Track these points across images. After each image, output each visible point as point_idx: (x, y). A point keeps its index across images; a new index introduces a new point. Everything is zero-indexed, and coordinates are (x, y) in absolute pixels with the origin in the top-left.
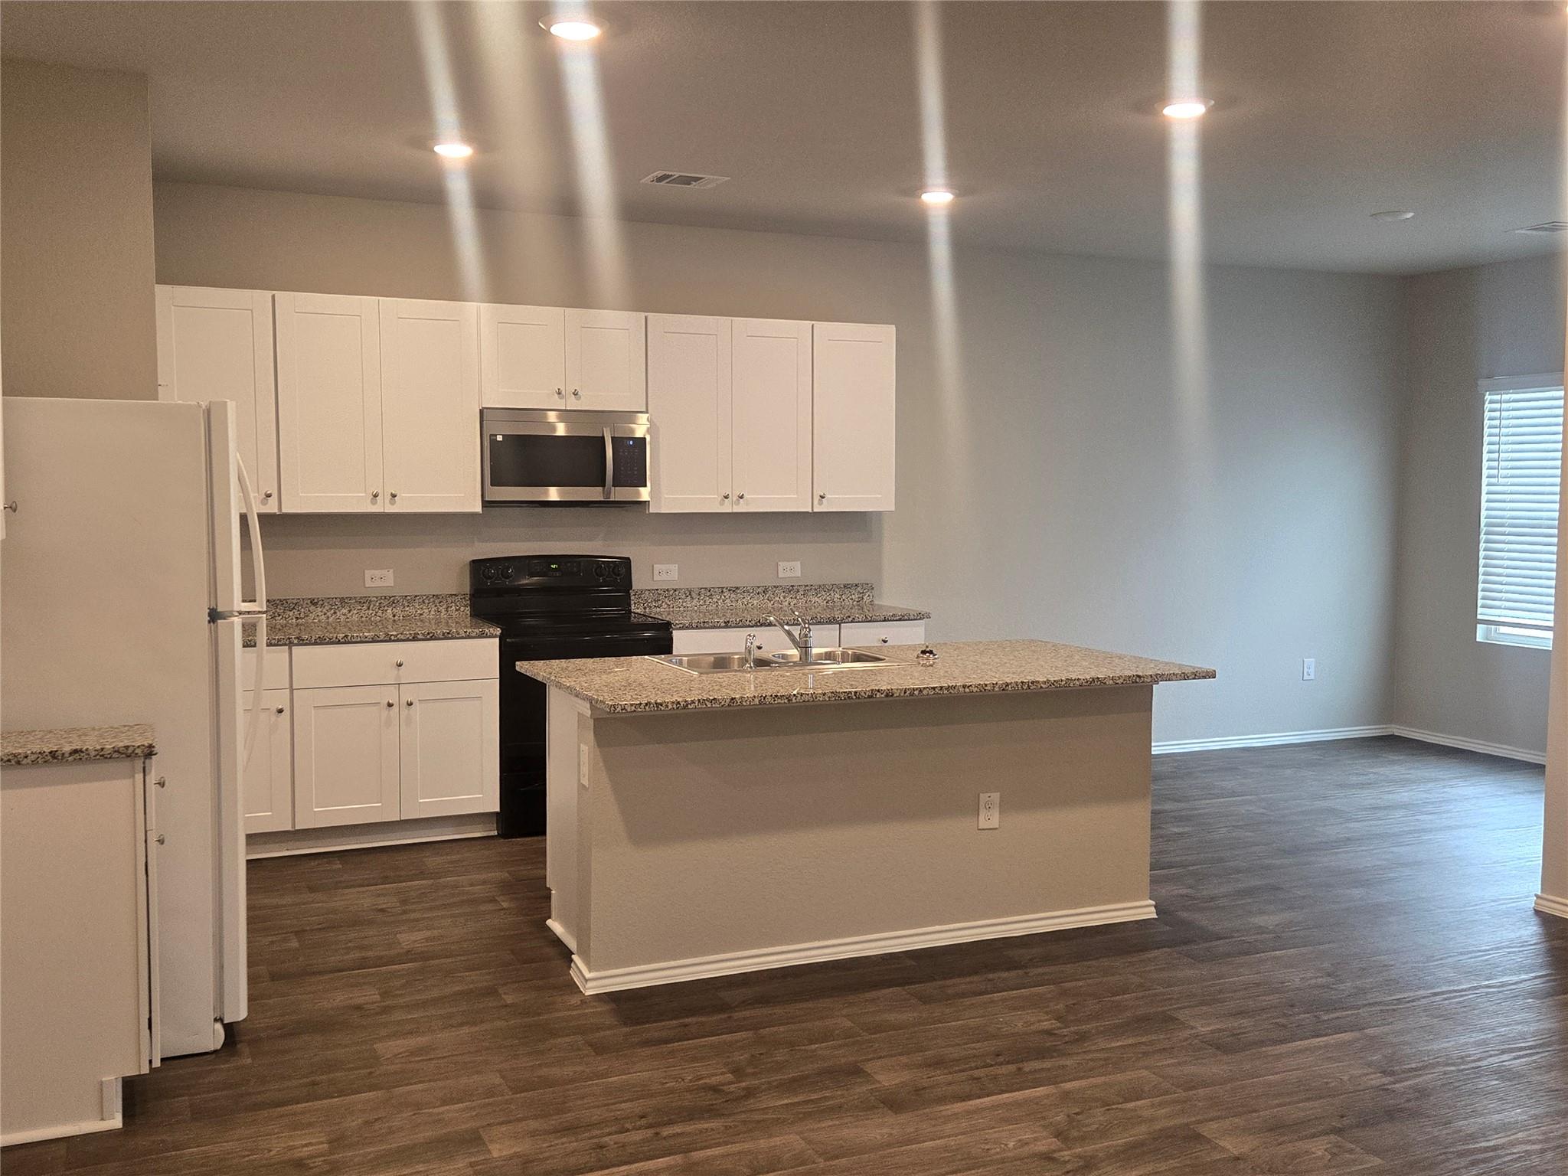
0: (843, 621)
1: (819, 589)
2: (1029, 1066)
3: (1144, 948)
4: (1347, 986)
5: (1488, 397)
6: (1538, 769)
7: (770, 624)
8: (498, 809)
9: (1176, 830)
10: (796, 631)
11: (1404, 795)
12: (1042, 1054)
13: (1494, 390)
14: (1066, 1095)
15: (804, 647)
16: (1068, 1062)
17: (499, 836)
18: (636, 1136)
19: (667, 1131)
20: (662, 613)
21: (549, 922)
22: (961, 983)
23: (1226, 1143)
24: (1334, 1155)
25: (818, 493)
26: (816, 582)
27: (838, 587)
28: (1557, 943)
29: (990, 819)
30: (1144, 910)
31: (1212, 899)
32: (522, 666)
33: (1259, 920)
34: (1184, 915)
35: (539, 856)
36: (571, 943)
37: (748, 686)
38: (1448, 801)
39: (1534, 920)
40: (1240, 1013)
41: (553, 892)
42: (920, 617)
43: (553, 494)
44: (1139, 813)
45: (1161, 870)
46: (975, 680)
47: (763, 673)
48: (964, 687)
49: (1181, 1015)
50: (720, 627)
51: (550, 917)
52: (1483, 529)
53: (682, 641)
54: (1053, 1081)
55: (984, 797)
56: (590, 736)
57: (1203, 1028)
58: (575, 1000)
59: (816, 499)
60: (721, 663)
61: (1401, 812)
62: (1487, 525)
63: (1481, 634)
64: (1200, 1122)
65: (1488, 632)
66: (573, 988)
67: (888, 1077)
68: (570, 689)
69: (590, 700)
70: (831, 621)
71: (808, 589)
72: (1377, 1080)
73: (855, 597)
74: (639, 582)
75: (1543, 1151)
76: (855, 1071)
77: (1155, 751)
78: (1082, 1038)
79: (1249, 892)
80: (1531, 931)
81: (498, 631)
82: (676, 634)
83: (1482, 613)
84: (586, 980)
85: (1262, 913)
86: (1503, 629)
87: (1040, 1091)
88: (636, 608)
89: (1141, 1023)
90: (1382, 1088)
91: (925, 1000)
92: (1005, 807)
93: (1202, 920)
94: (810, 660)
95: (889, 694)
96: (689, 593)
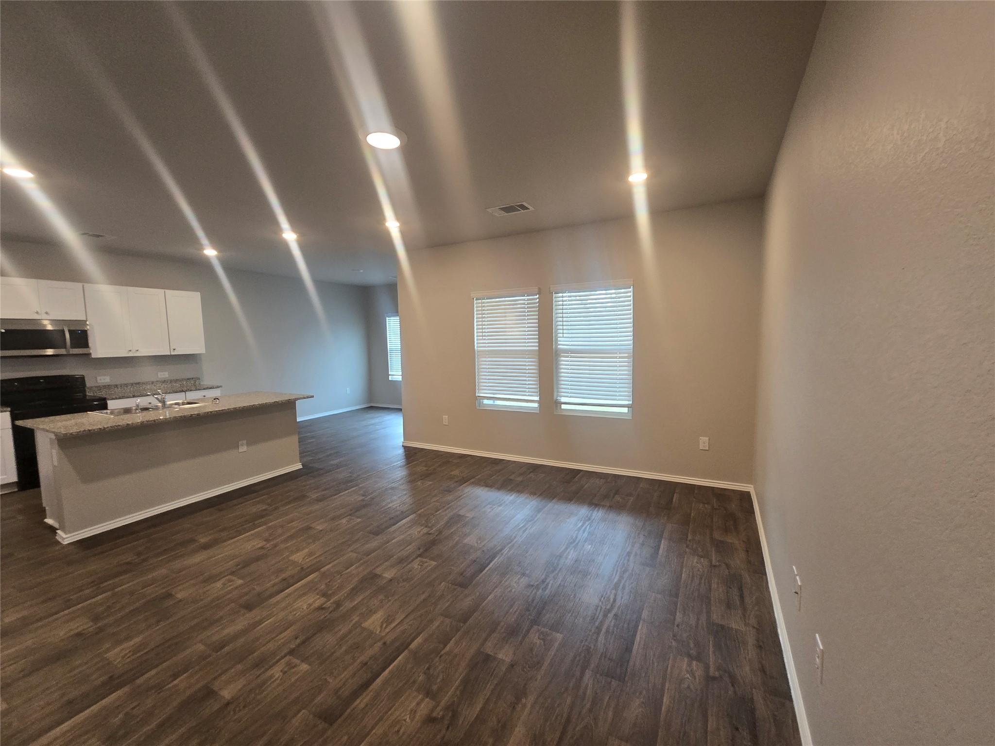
0: (186, 391)
1: (176, 381)
2: (256, 522)
3: (297, 478)
4: (355, 475)
5: (387, 319)
6: (400, 410)
7: (148, 395)
8: (17, 480)
9: (310, 441)
10: (159, 397)
11: (373, 421)
12: (262, 517)
13: (389, 317)
14: (269, 527)
15: (163, 402)
16: (271, 517)
17: (19, 491)
18: (87, 591)
19: (102, 585)
20: (102, 394)
21: (46, 520)
22: (235, 502)
23: (318, 527)
24: (348, 521)
25: (172, 348)
26: (175, 378)
27: (185, 379)
28: (406, 453)
29: (243, 449)
30: (299, 466)
31: (319, 459)
32: (20, 423)
33: (332, 462)
34: (310, 465)
35: (39, 496)
36: (56, 525)
37: (139, 418)
38: (383, 422)
39: (403, 448)
40: (326, 489)
41: (47, 508)
42: (218, 387)
43: (50, 352)
44: (295, 439)
45: (303, 454)
46: (232, 406)
47: (145, 413)
48: (228, 409)
49: (308, 494)
50: (131, 397)
51: (46, 518)
52: (389, 352)
53: (112, 404)
54: (265, 524)
55: (240, 443)
56: (56, 446)
57: (314, 496)
58: (57, 548)
59: (172, 350)
60: (127, 411)
61: (371, 426)
62: (390, 351)
63: (390, 378)
64: (311, 524)
65: (392, 377)
66: (58, 543)
67: (203, 540)
68: (43, 430)
69: (54, 432)
70: (182, 391)
71: (171, 381)
72: (362, 498)
73: (193, 382)
74: (89, 383)
75: (400, 505)
76: (193, 541)
77: (298, 421)
78: (276, 508)
79: (330, 455)
80: (401, 451)
81: (9, 409)
82: (109, 402)
83: (390, 373)
84: (64, 539)
85: (333, 460)
86: (395, 377)
87: (261, 528)
88: (89, 394)
89: (296, 499)
90: (363, 500)
91: (220, 510)
92: (248, 444)
93: (316, 465)
94: (166, 406)
95: (198, 415)
96: (116, 386)
